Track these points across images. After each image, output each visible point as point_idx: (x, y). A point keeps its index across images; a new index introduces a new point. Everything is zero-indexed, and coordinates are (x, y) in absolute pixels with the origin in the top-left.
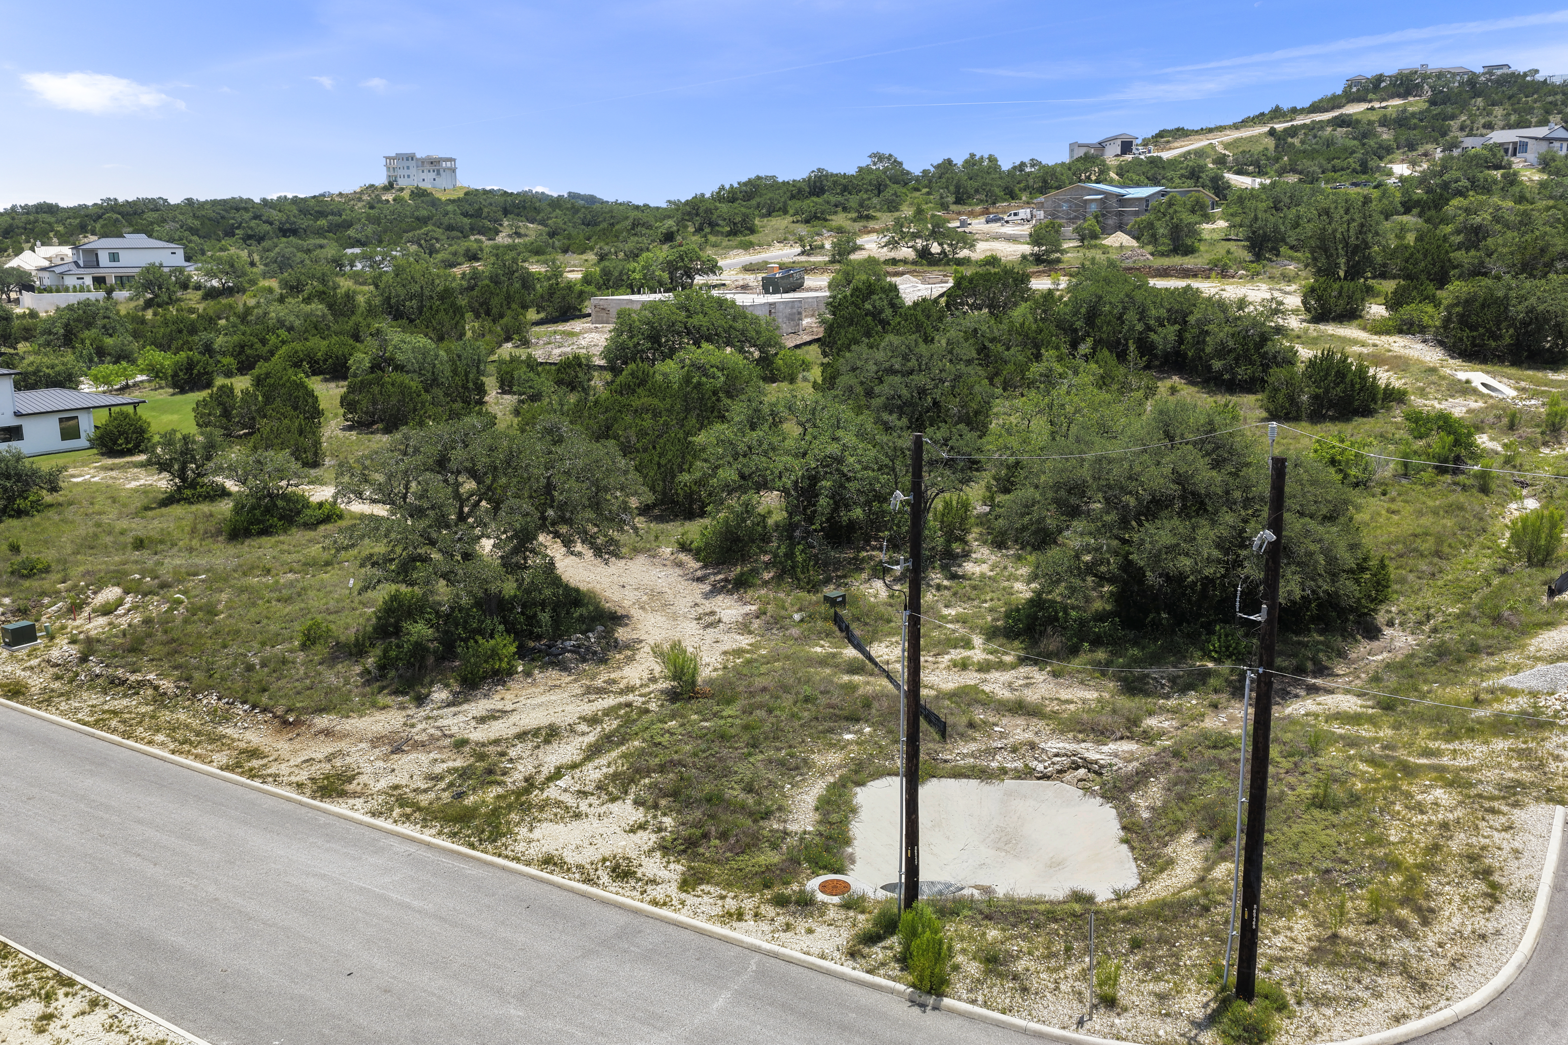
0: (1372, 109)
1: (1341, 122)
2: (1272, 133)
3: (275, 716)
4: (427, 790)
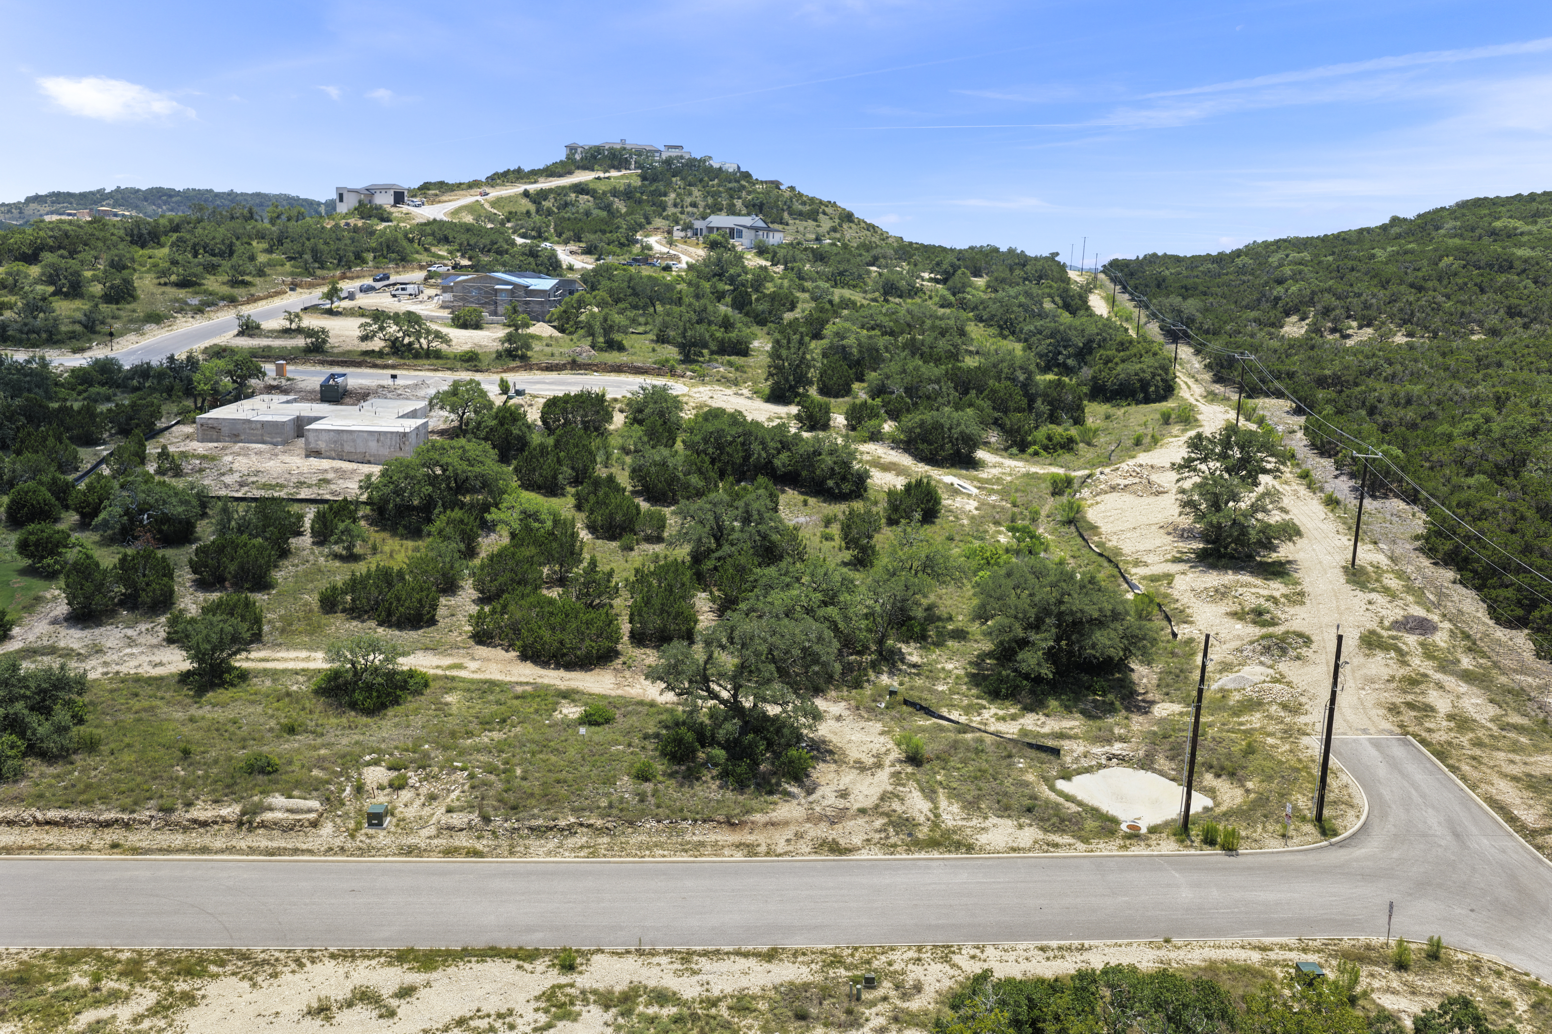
0: (599, 178)
2: (526, 193)
3: (719, 823)
4: (887, 837)
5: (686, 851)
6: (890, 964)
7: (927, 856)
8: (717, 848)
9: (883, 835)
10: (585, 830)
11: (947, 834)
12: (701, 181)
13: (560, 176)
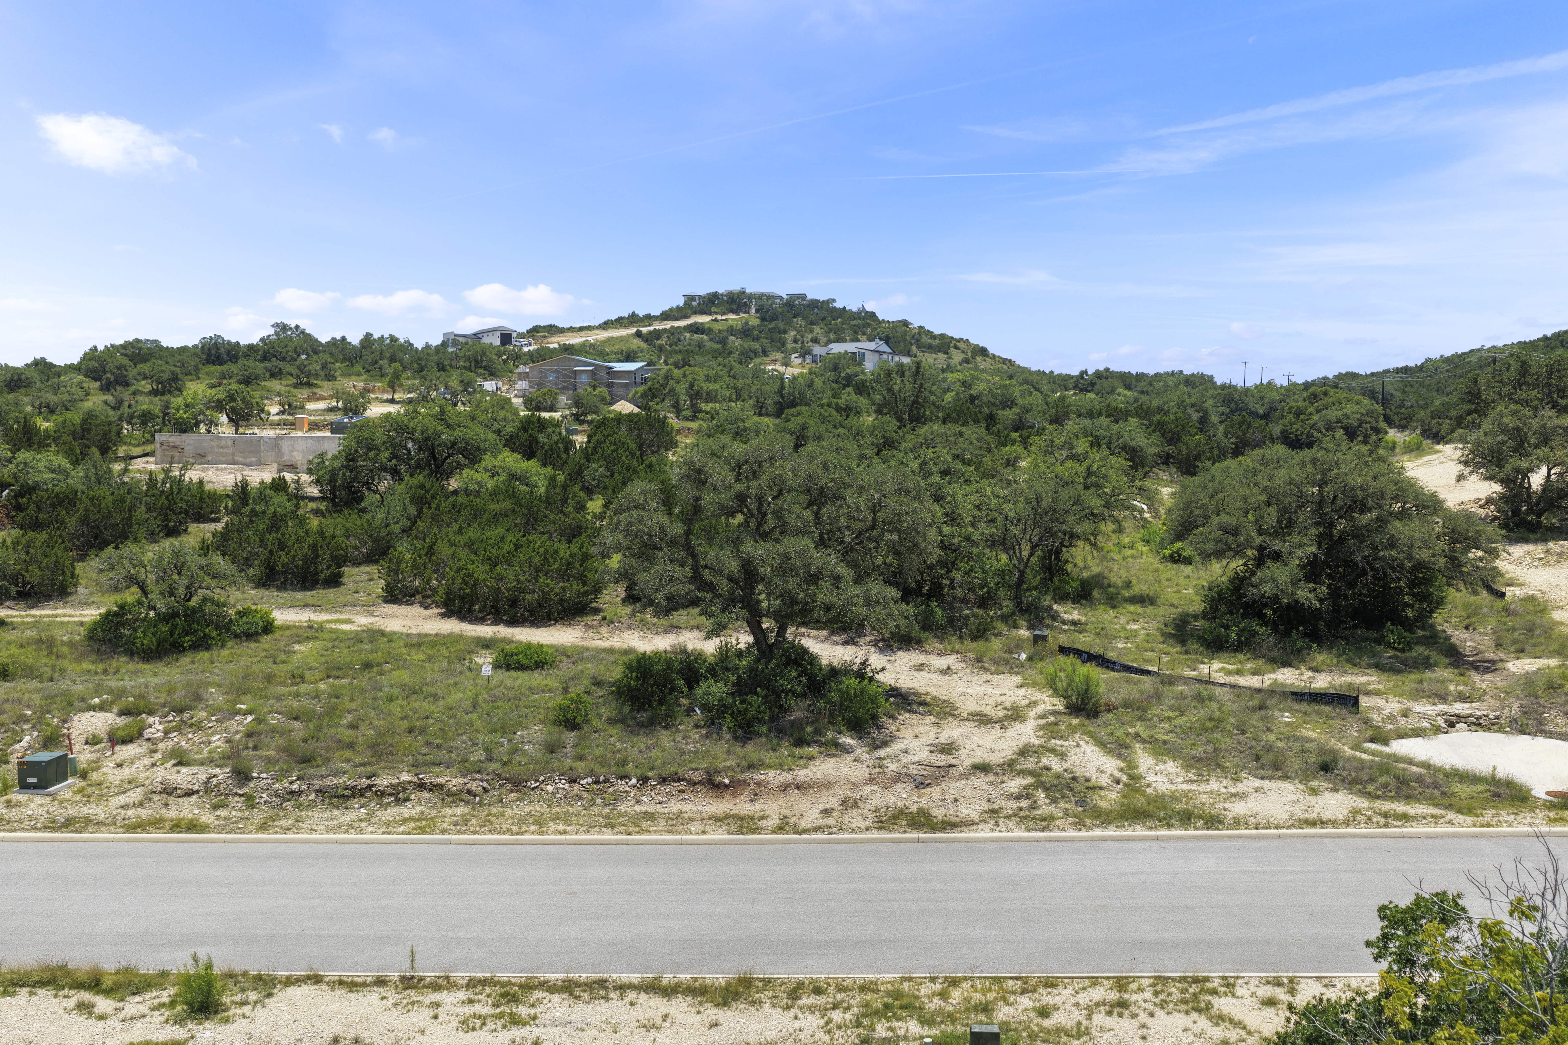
0: (716, 320)
1: (696, 329)
2: (639, 334)
3: (692, 783)
4: (1034, 806)
5: (613, 827)
6: (1044, 1013)
7: (1120, 833)
8: (677, 822)
9: (1024, 804)
10: (426, 795)
11: (1159, 800)
12: (823, 319)
13: (676, 319)
